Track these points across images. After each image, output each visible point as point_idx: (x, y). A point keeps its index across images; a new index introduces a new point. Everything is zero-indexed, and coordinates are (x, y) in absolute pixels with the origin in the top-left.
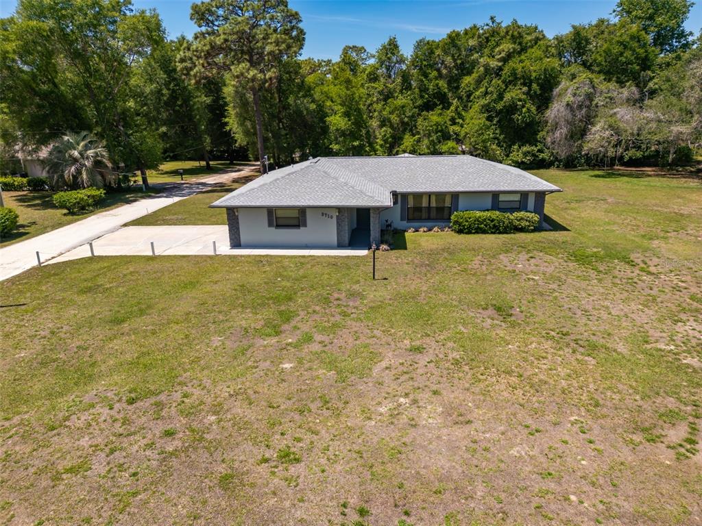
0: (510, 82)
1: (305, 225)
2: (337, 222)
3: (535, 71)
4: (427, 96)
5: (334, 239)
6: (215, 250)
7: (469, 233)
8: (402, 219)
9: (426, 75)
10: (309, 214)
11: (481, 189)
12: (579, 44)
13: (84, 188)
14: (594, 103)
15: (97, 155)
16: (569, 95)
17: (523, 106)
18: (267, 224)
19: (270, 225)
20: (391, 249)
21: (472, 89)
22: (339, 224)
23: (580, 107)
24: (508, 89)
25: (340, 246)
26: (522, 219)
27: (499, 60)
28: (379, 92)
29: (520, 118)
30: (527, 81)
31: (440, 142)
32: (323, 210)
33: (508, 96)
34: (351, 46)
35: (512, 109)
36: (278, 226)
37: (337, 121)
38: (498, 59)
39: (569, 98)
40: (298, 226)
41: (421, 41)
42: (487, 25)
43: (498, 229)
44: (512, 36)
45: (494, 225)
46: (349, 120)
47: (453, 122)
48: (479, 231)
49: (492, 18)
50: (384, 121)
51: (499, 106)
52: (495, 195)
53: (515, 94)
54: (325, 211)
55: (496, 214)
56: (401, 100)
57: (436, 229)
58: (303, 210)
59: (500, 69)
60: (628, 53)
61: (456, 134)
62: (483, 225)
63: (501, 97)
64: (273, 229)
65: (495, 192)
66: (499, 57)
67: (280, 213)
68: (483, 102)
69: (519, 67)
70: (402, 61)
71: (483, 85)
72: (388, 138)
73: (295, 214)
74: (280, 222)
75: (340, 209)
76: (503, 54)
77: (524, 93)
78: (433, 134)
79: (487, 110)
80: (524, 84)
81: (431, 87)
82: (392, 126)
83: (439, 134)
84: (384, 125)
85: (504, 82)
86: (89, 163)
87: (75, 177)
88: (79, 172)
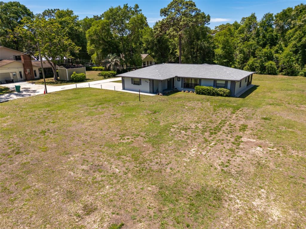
1: (141, 84)
4: (265, 40)
5: (148, 90)
6: (115, 89)
8: (182, 87)
9: (266, 30)
10: (142, 80)
11: (210, 78)
13: (111, 71)
15: (116, 60)
18: (131, 83)
19: (132, 83)
20: (163, 95)
21: (291, 36)
22: (150, 85)
25: (150, 93)
26: (221, 91)
28: (242, 38)
31: (266, 61)
32: (146, 80)
33: (303, 40)
34: (245, 17)
36: (134, 84)
37: (219, 51)
38: (303, 21)
40: (139, 84)
41: (267, 14)
43: (210, 94)
45: (208, 92)
46: (223, 51)
47: (277, 52)
48: (203, 94)
50: (241, 51)
52: (215, 81)
56: (251, 42)
57: (190, 92)
58: (140, 79)
62: (204, 92)
64: (132, 85)
65: (215, 79)
67: (136, 80)
68: (294, 42)
72: (242, 59)
74: (135, 83)
75: (150, 80)
78: (262, 57)
81: (268, 35)
82: (244, 54)
84: (242, 53)
86: (113, 63)
87: (109, 67)
88: (110, 66)
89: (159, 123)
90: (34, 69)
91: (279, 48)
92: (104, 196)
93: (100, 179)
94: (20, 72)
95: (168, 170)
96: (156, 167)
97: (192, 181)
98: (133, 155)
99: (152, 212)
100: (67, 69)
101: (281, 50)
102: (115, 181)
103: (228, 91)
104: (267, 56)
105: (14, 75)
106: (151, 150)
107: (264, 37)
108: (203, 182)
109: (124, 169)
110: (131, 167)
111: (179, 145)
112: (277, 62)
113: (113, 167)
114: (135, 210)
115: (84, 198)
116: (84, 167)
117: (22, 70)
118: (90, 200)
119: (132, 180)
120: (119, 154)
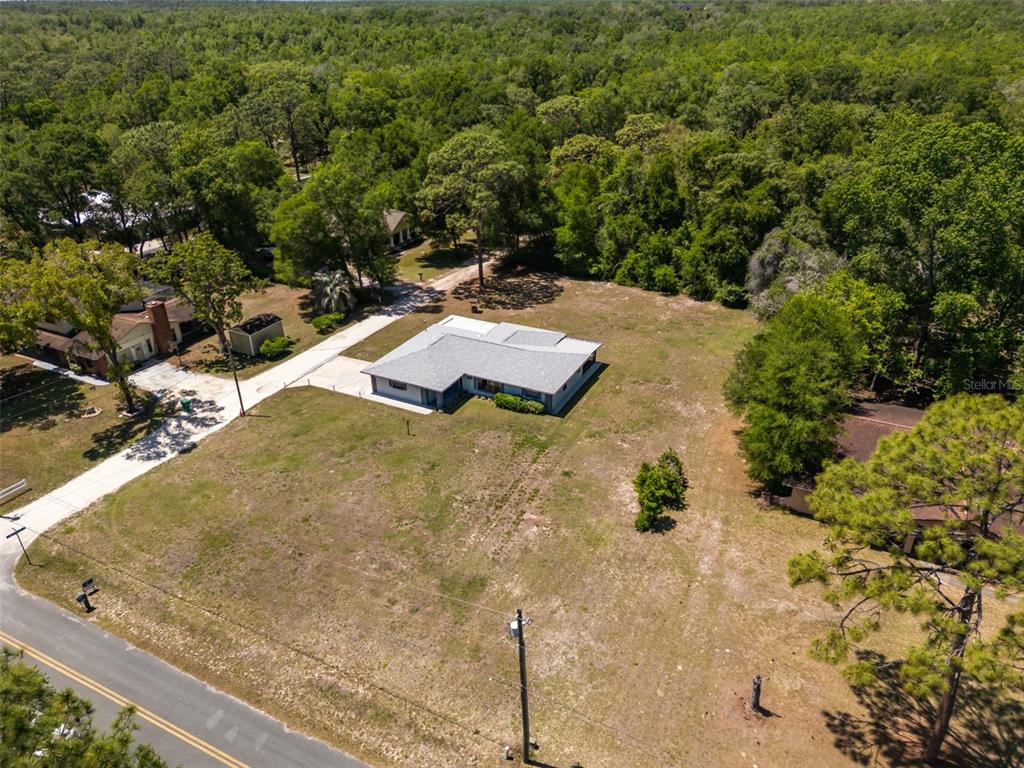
0: (723, 221)
1: (406, 389)
3: (750, 213)
4: (658, 213)
5: (419, 399)
8: (475, 388)
10: (408, 385)
13: (332, 313)
14: (782, 263)
16: (764, 249)
19: (390, 385)
20: (444, 413)
22: (421, 392)
23: (770, 264)
26: (532, 405)
31: (656, 265)
35: (723, 247)
36: (394, 387)
37: (564, 233)
40: (402, 388)
43: (516, 410)
45: (514, 407)
46: (574, 234)
50: (611, 234)
51: (710, 242)
53: (726, 233)
57: (490, 399)
61: (677, 256)
62: (508, 405)
66: (718, 192)
69: (733, 207)
74: (396, 385)
75: (421, 387)
77: (734, 234)
80: (736, 225)
82: (617, 241)
86: (335, 296)
87: (327, 305)
88: (330, 301)
89: (439, 492)
90: (172, 327)
91: (683, 235)
92: (400, 591)
93: (392, 577)
94: (148, 341)
95: (448, 563)
96: (437, 561)
97: (467, 572)
98: (415, 548)
99: (436, 600)
100: (250, 336)
101: (687, 239)
102: (405, 578)
103: (541, 406)
104: (658, 255)
105: (138, 349)
106: (432, 540)
107: (657, 206)
108: (475, 572)
109: (410, 565)
110: (416, 562)
111: (460, 530)
112: (678, 268)
113: (400, 563)
114: (425, 599)
115: (386, 594)
116: (374, 566)
117: (150, 336)
118: (391, 595)
119: (418, 575)
120: (402, 548)
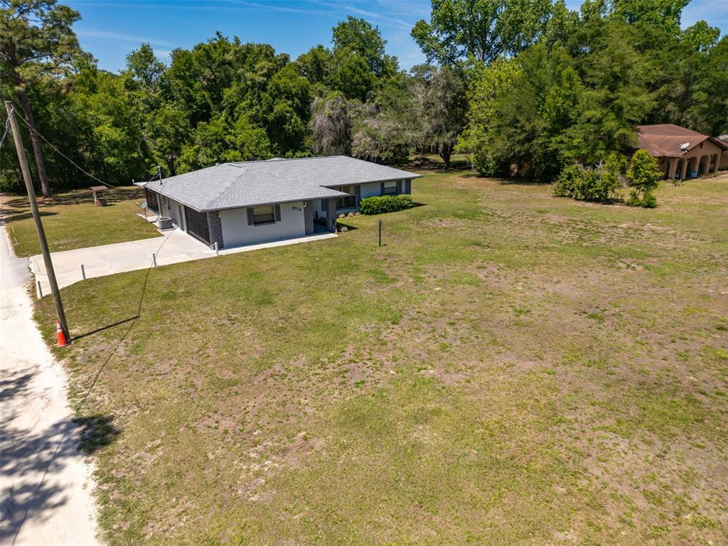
0: (276, 96)
1: (279, 219)
2: (305, 214)
3: (294, 87)
4: (195, 106)
5: (302, 227)
7: (377, 213)
9: (191, 86)
10: (282, 208)
12: (318, 65)
14: (348, 115)
16: (327, 108)
17: (291, 118)
18: (247, 223)
19: (250, 223)
21: (235, 101)
22: (306, 216)
23: (338, 119)
24: (275, 102)
25: (308, 234)
26: (404, 199)
27: (264, 75)
28: (143, 101)
29: (290, 127)
30: (290, 96)
31: (222, 151)
32: (293, 204)
33: (277, 108)
35: (281, 120)
36: (256, 223)
39: (327, 111)
40: (272, 221)
41: (177, 51)
42: (215, 39)
43: (394, 208)
44: (266, 54)
46: (123, 131)
47: (227, 132)
48: (384, 211)
49: (218, 33)
50: (157, 131)
51: (271, 117)
52: (382, 183)
53: (282, 106)
54: (295, 205)
55: (385, 198)
56: (170, 109)
57: (350, 214)
58: (277, 206)
59: (265, 84)
60: (357, 77)
61: (232, 143)
62: (386, 206)
63: (271, 109)
64: (253, 226)
66: (261, 73)
67: (256, 212)
68: (250, 113)
69: (281, 83)
70: (160, 68)
71: (247, 97)
72: (166, 149)
73: (269, 211)
74: (257, 219)
75: (308, 202)
76: (265, 71)
77: (290, 106)
79: (255, 120)
80: (287, 98)
82: (167, 137)
83: (220, 143)
84: (159, 136)
85: (271, 95)
